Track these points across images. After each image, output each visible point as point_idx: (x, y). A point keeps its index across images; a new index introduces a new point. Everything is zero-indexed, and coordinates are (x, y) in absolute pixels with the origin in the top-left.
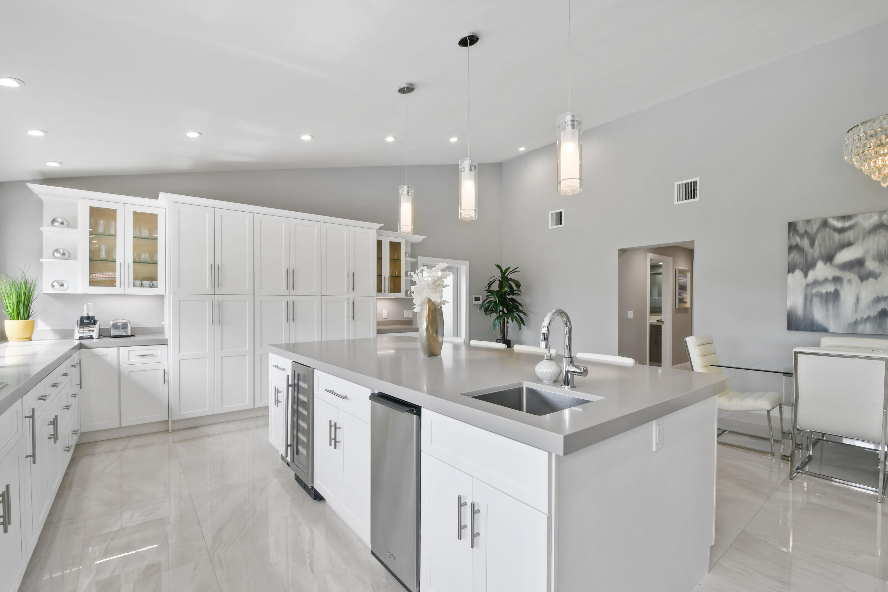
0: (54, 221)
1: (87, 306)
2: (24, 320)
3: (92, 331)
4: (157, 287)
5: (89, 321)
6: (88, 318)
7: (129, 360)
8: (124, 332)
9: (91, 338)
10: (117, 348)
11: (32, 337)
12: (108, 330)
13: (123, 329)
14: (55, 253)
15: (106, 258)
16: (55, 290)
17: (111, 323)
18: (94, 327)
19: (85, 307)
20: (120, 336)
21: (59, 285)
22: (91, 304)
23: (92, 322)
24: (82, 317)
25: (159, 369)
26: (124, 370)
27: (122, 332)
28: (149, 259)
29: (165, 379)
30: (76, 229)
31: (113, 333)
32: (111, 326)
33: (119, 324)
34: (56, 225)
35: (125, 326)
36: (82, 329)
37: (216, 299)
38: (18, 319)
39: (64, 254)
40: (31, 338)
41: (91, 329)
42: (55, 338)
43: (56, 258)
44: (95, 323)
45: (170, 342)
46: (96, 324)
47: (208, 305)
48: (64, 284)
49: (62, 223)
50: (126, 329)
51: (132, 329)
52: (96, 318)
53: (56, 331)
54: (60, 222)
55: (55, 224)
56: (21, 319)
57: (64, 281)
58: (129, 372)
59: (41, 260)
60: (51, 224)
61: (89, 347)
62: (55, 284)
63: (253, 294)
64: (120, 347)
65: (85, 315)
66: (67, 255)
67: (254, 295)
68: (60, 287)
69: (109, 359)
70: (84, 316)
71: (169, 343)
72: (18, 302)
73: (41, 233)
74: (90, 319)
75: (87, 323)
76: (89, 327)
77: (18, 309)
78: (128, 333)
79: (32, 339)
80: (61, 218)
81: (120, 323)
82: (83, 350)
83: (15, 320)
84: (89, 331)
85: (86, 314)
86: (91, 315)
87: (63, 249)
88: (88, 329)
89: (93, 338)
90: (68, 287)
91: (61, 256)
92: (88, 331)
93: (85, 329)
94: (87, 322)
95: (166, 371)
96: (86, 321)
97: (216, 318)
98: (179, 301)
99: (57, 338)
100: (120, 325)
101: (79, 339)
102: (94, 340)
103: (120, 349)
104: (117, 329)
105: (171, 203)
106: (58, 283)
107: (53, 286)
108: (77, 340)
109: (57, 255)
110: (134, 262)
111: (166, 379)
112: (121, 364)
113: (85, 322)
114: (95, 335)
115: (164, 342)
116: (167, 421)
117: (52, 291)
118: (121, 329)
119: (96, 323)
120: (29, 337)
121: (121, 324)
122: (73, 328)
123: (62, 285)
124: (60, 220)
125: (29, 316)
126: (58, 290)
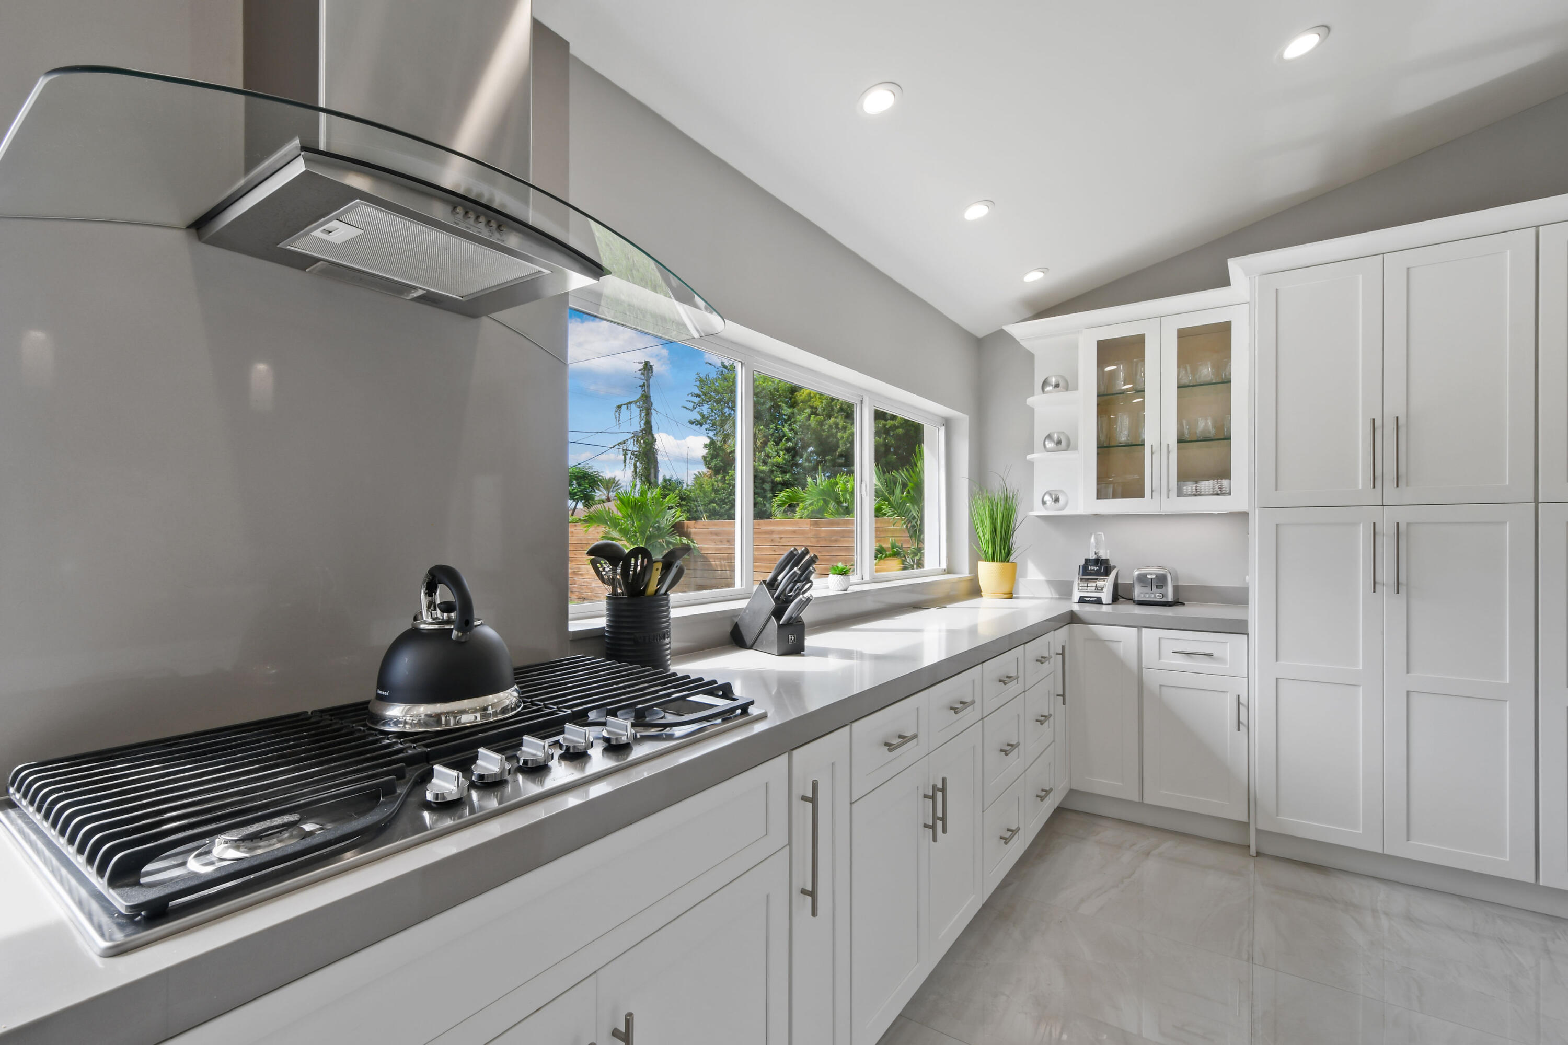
0: (1045, 383)
1: (1096, 539)
2: (1002, 562)
3: (1100, 589)
4: (1230, 494)
5: (1097, 568)
6: (1098, 561)
7: (1160, 659)
8: (1159, 594)
9: (1099, 601)
10: (1136, 629)
11: (1013, 592)
12: (1130, 587)
13: (1157, 588)
14: (1047, 443)
15: (1128, 440)
16: (1046, 509)
17: (1136, 573)
18: (1104, 581)
19: (1093, 540)
20: (1153, 603)
21: (1052, 499)
22: (1103, 536)
23: (1102, 571)
24: (1087, 561)
25: (1228, 692)
26: (1152, 679)
27: (1156, 596)
28: (1213, 431)
29: (1241, 719)
30: (1076, 390)
31: (1139, 593)
32: (1135, 579)
33: (1149, 577)
34: (1048, 391)
35: (1160, 581)
36: (1085, 584)
37: (1387, 519)
38: (993, 561)
39: (1059, 442)
40: (1011, 593)
41: (1099, 583)
42: (1051, 596)
43: (1048, 451)
44: (1107, 573)
45: (1253, 628)
46: (1110, 574)
47: (1362, 535)
48: (1060, 499)
49: (1057, 386)
50: (1164, 588)
51: (1176, 588)
52: (1112, 563)
53: (1050, 582)
54: (1053, 384)
55: (1048, 389)
56: (997, 561)
57: (1061, 491)
58: (1161, 686)
59: (1029, 457)
60: (1042, 392)
61: (1090, 622)
62: (1047, 498)
63: (1533, 500)
64: (1143, 629)
65: (1092, 556)
66: (1064, 443)
67: (1536, 502)
68: (1053, 503)
69: (1121, 649)
70: (1090, 558)
71: (1250, 631)
72: (994, 531)
73: (1032, 410)
74: (1099, 565)
75: (1093, 572)
76: (1097, 579)
77: (994, 543)
78: (1167, 598)
79: (1014, 595)
80: (1055, 376)
81: (1151, 574)
82: (1076, 626)
83: (990, 561)
84: (1096, 587)
85: (1094, 554)
86: (1103, 555)
87: (1059, 433)
88: (1093, 584)
89: (1102, 601)
90: (1066, 504)
91: (1055, 445)
92: (1094, 588)
93: (1090, 584)
94: (1094, 570)
95: (1243, 700)
96: (1092, 568)
97: (1386, 574)
98: (1277, 525)
99: (1054, 596)
100: (1151, 579)
101: (1079, 602)
102: (1104, 609)
103: (1142, 631)
104: (1147, 587)
105: (1257, 278)
106: (1051, 495)
107: (1044, 503)
108: (1075, 604)
109: (1049, 445)
110: (1180, 441)
111: (1243, 718)
112: (1143, 666)
113: (1091, 570)
114: (1106, 596)
115: (1239, 628)
116: (1246, 825)
117: (1044, 512)
118: (1154, 587)
119: (1109, 572)
120: (1008, 593)
121: (1154, 576)
122: (1072, 580)
123: (1057, 500)
124: (1053, 380)
125: (1008, 554)
126: (1051, 510)
